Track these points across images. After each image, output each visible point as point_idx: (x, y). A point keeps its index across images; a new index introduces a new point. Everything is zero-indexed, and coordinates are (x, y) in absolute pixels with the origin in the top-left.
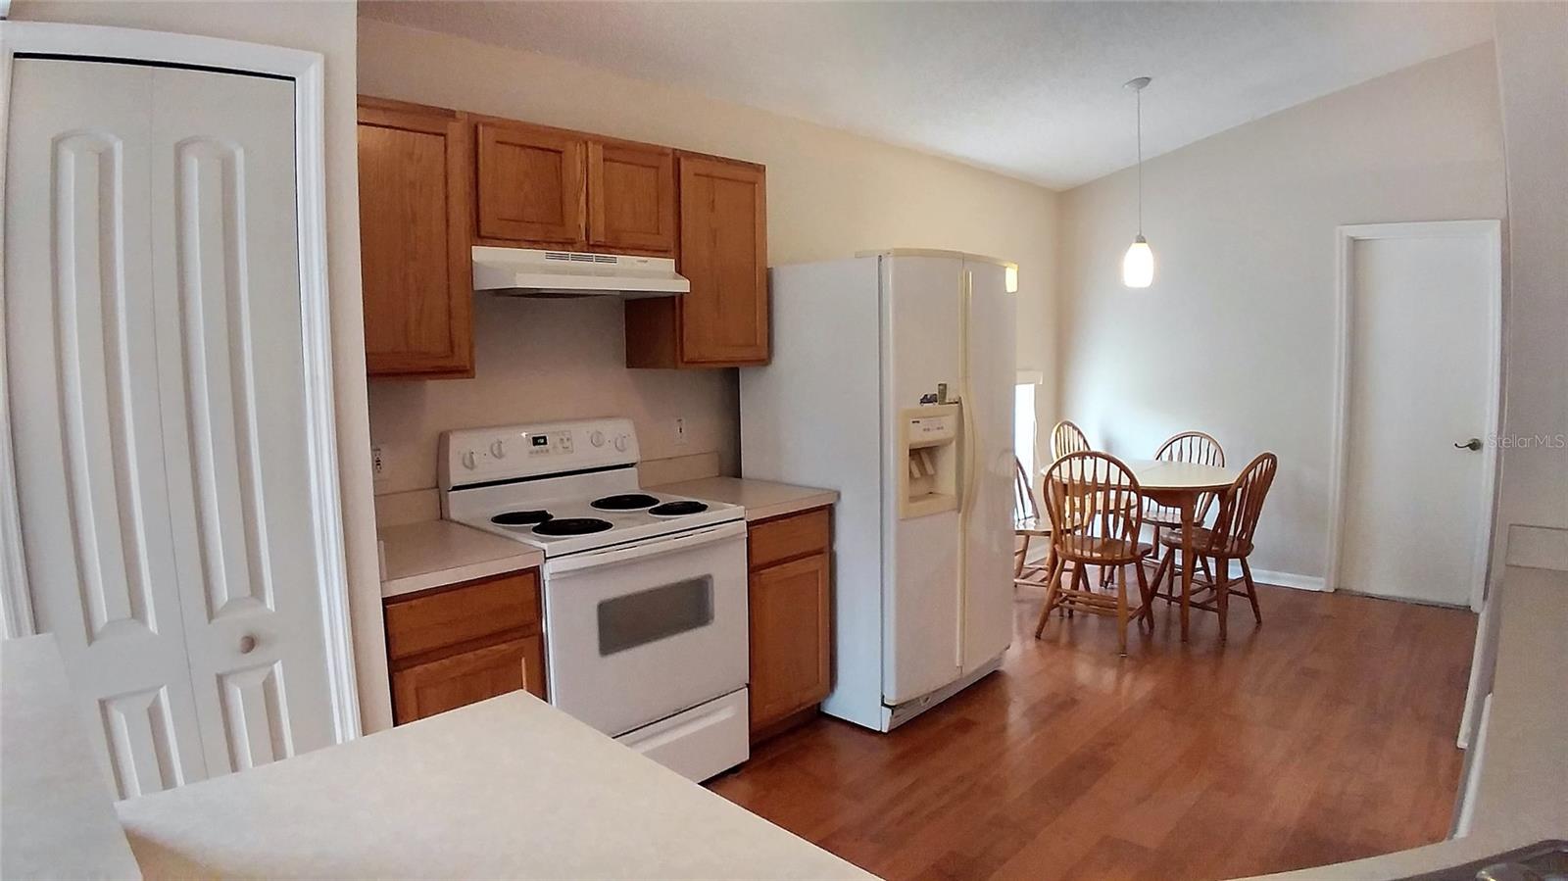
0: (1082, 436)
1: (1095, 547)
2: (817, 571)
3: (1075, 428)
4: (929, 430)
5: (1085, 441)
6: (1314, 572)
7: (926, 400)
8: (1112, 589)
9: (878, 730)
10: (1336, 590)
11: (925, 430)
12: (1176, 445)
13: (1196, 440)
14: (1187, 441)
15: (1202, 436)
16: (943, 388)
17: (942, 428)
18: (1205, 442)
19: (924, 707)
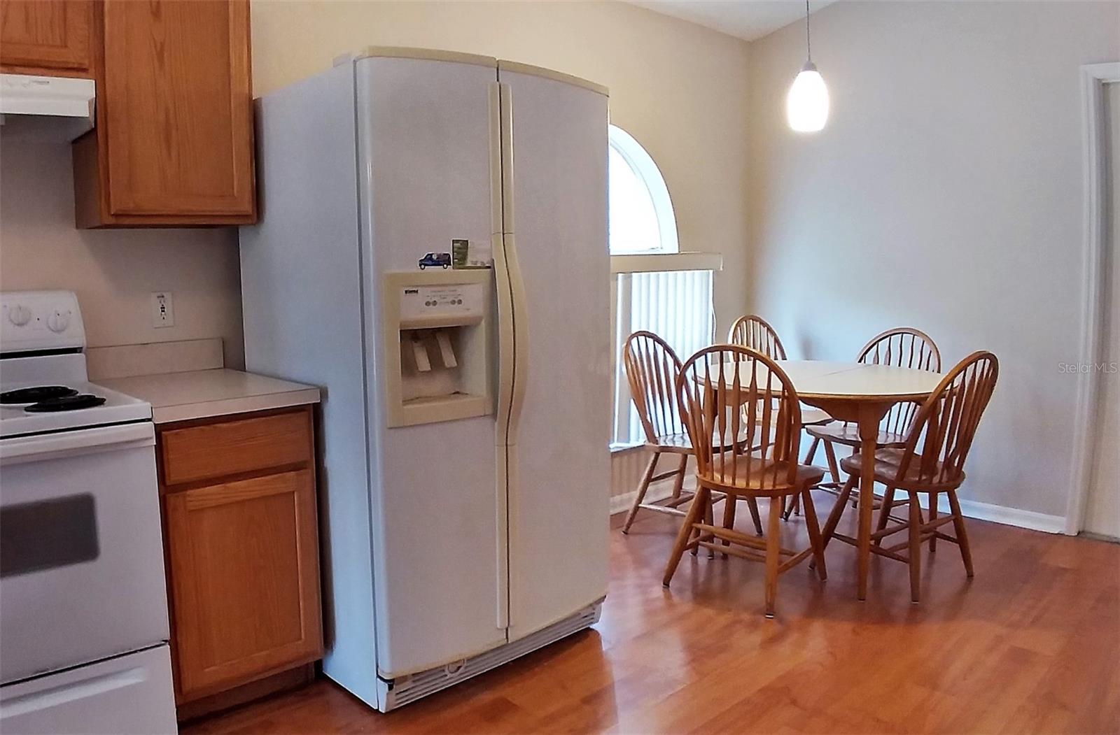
0: (773, 333)
1: (752, 470)
2: (294, 492)
3: (762, 323)
4: (435, 303)
5: (777, 341)
6: (1053, 509)
7: (428, 261)
8: (796, 522)
9: (376, 708)
10: (1079, 533)
11: (428, 304)
12: (883, 345)
13: (908, 338)
14: (896, 339)
15: (915, 333)
16: (462, 248)
17: (460, 302)
18: (919, 340)
19: (452, 679)
